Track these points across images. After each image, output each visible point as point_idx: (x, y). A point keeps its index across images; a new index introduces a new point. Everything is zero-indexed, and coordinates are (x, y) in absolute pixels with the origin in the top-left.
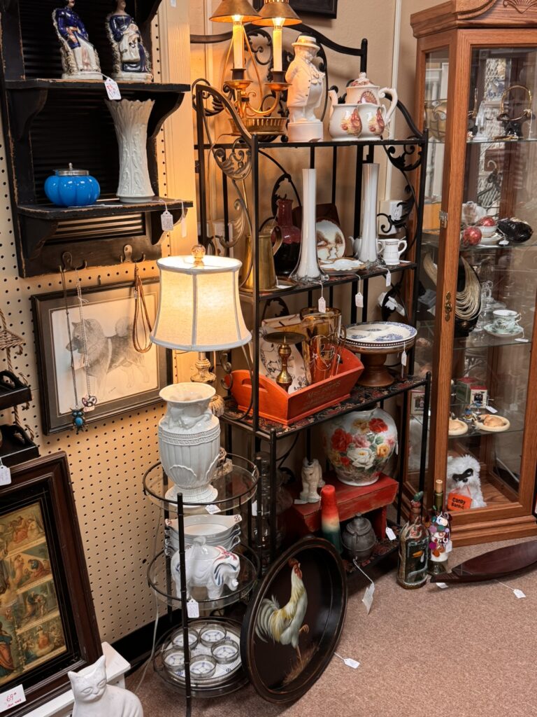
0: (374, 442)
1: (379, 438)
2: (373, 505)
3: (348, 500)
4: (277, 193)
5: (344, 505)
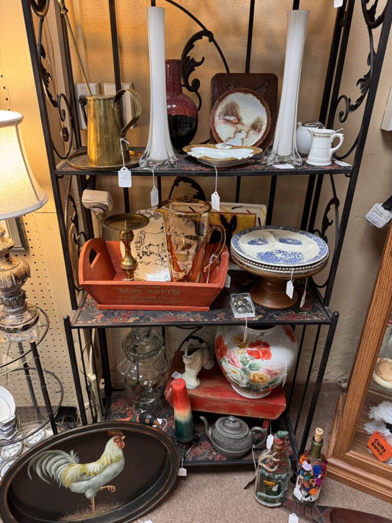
2: (250, 413)
3: (218, 397)
4: (190, 54)
5: (212, 400)
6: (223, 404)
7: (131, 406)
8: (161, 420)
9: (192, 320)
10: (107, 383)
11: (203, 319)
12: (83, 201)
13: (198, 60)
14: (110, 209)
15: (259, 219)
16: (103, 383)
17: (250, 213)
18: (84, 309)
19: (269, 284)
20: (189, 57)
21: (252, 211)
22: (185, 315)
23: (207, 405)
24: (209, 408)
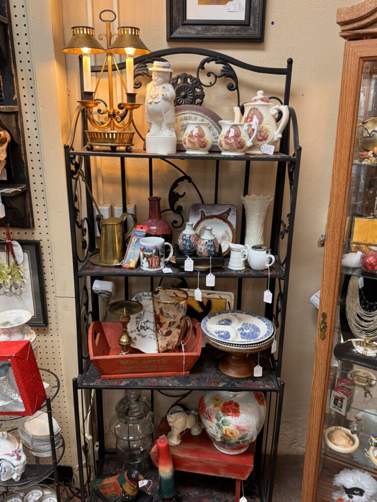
0: (220, 422)
1: (226, 420)
2: (222, 473)
3: (195, 457)
4: (175, 190)
5: (190, 460)
6: (200, 464)
7: (121, 468)
8: (147, 481)
9: (170, 385)
10: (102, 446)
11: (179, 384)
12: (93, 289)
13: (181, 193)
14: (113, 294)
15: (229, 303)
16: (97, 446)
17: (221, 298)
18: (87, 373)
19: (233, 357)
20: (175, 192)
21: (223, 297)
22: (165, 381)
23: (186, 464)
24: (188, 468)
